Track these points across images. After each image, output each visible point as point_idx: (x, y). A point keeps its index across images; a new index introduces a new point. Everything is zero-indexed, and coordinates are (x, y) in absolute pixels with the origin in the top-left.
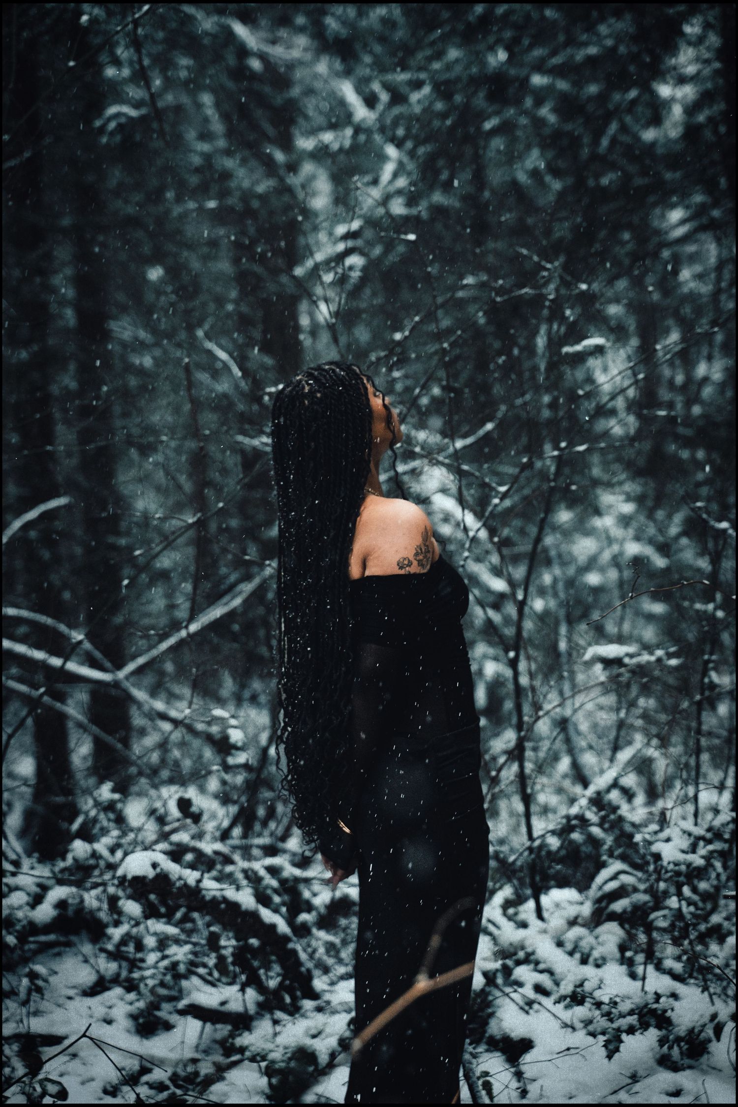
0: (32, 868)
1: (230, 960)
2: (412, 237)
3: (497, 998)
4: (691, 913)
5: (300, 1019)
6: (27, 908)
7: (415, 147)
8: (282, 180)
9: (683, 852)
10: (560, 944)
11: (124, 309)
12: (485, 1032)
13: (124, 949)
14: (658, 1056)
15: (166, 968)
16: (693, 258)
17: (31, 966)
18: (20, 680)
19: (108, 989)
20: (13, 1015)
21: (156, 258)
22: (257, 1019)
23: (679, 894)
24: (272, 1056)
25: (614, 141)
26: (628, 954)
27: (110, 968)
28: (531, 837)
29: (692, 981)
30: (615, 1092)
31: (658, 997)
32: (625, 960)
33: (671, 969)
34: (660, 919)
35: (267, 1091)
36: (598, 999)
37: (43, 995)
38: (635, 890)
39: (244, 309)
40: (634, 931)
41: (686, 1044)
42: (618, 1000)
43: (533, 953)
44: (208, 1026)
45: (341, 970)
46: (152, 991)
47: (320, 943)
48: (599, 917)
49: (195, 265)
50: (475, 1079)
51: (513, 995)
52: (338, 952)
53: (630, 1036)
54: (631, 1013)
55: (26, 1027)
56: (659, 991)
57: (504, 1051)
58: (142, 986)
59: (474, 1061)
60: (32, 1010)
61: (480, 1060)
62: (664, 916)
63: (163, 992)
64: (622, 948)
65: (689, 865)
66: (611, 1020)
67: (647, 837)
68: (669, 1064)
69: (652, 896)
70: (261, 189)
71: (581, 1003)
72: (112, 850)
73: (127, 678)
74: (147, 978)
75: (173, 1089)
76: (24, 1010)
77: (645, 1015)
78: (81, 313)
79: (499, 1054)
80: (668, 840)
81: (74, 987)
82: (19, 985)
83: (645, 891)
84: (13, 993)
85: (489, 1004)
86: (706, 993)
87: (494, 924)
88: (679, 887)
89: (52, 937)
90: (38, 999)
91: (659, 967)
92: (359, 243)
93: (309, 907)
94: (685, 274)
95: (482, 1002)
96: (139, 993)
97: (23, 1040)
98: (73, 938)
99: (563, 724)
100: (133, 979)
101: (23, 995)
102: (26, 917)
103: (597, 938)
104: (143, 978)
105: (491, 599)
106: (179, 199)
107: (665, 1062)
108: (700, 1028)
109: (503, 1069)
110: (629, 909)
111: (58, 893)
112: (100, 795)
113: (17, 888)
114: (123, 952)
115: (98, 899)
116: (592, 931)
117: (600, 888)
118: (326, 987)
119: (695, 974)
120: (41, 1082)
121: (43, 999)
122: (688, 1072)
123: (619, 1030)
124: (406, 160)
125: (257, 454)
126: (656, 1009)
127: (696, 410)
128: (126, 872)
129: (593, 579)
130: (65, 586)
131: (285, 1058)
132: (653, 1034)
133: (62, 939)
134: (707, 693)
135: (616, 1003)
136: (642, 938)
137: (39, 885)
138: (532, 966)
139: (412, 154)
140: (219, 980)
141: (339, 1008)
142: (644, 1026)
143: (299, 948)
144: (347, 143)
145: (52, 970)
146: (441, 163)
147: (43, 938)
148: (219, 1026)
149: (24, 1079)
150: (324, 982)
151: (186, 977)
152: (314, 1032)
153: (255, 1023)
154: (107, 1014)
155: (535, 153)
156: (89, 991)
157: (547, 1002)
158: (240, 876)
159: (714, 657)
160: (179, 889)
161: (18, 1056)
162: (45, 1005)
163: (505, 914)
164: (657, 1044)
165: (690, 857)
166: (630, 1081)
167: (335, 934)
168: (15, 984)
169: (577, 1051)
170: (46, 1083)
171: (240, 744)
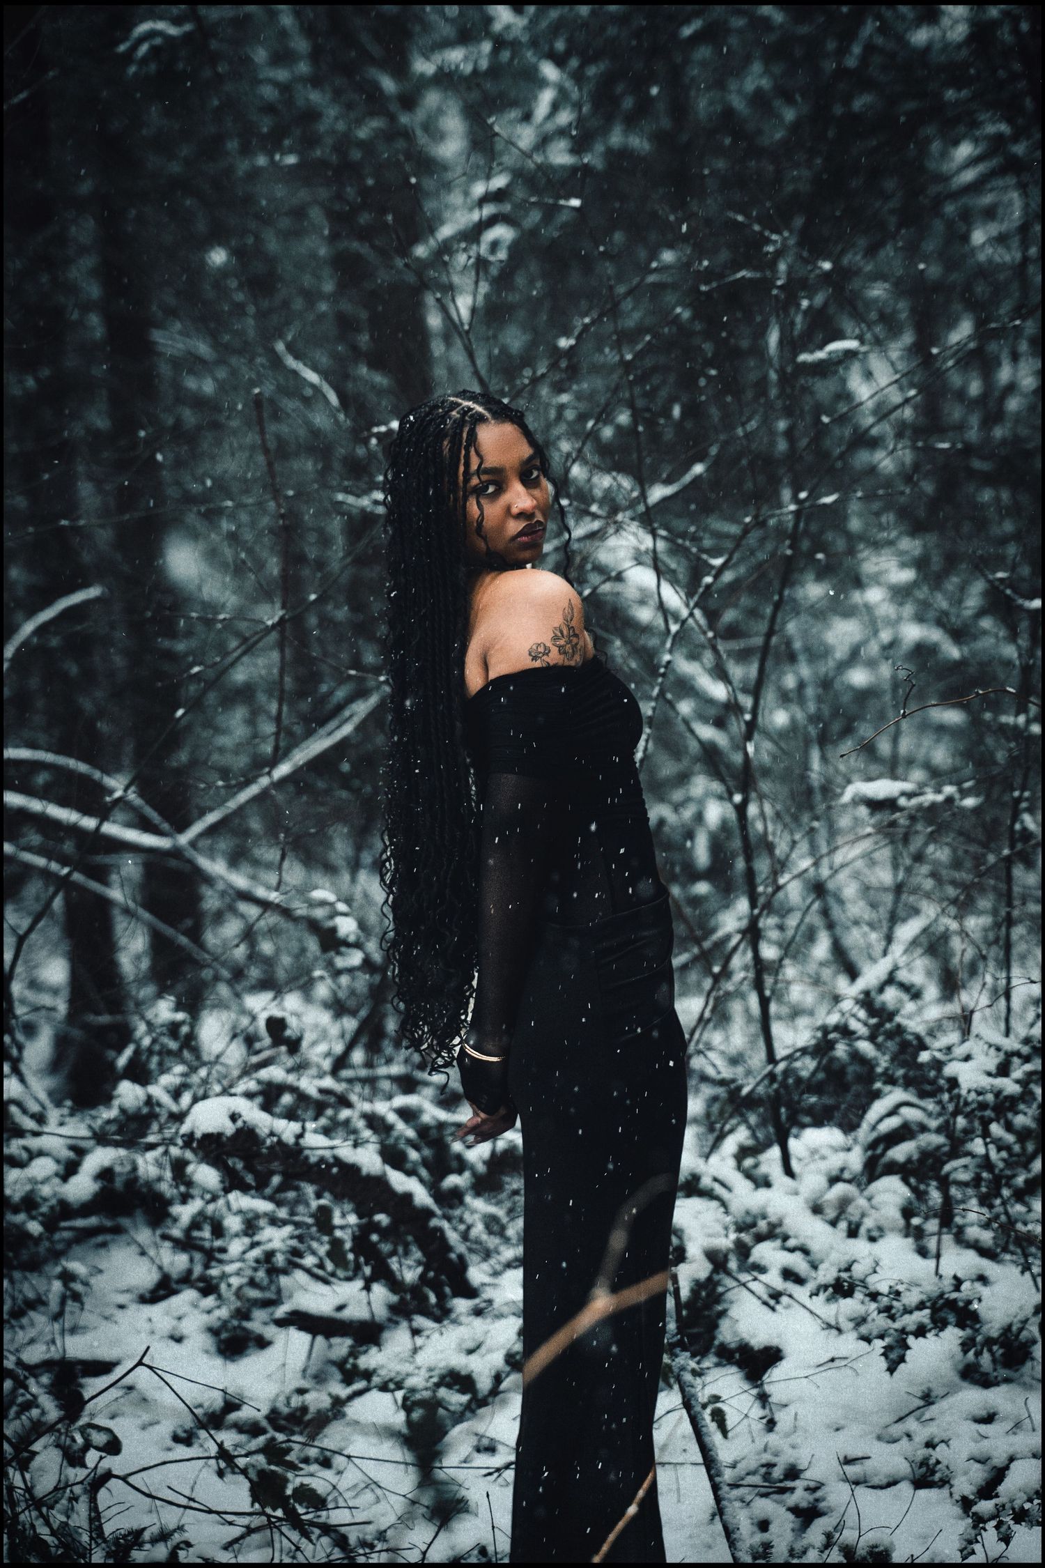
0: (62, 1124)
1: (348, 1245)
2: (575, 202)
3: (729, 1290)
4: (1004, 1160)
5: (451, 1326)
6: (57, 1181)
7: (582, 66)
8: (392, 118)
9: (989, 1074)
10: (817, 1209)
11: (172, 313)
12: (714, 1338)
13: (196, 1234)
14: (960, 1367)
15: (257, 1261)
16: (990, 214)
17: (64, 1263)
18: (39, 851)
19: (175, 1292)
20: (41, 1333)
21: (217, 236)
22: (388, 1328)
23: (986, 1134)
24: (410, 1382)
25: (869, 48)
26: (916, 1221)
27: (178, 1262)
28: (771, 1058)
29: (1008, 1257)
30: (901, 1419)
31: (958, 1282)
32: (911, 1230)
33: (977, 1241)
34: (959, 1169)
35: (405, 1430)
36: (872, 1288)
37: (82, 1304)
38: (923, 1128)
39: (346, 306)
40: (922, 1187)
41: (1001, 1347)
42: (901, 1288)
43: (780, 1224)
44: (320, 1339)
45: (509, 1253)
46: (238, 1293)
47: (476, 1216)
48: (874, 1169)
49: (272, 245)
50: (698, 1408)
51: (754, 1286)
52: (503, 1228)
53: (921, 1339)
54: (921, 1306)
55: (61, 1350)
56: (959, 1275)
57: (740, 1365)
58: (223, 1287)
59: (698, 1381)
60: (67, 1326)
61: (708, 1379)
62: (965, 1167)
63: (254, 1294)
64: (907, 1212)
65: (998, 1094)
66: (892, 1318)
67: (938, 1055)
68: (977, 1376)
69: (947, 1137)
70: (363, 133)
71: (849, 1293)
72: (176, 1094)
73: (193, 844)
74: (230, 1275)
75: (271, 1433)
76: (57, 1326)
77: (941, 1309)
78: (110, 320)
79: (734, 1369)
80: (967, 1058)
81: (128, 1291)
82: (48, 1291)
83: (938, 1131)
84: (38, 1303)
85: (718, 1299)
86: (1027, 1274)
87: (723, 1185)
88: (985, 1123)
89: (93, 1221)
90: (77, 1311)
91: (961, 1240)
92: (507, 208)
93: (461, 1165)
94: (978, 237)
95: (708, 1295)
96: (220, 1297)
97: (56, 1368)
98: (125, 1222)
99: (818, 889)
100: (212, 1278)
101: (54, 1305)
102: (55, 1194)
103: (870, 1199)
104: (224, 1276)
105: (712, 712)
106: (246, 150)
107: (971, 1374)
108: (1019, 1325)
109: (740, 1391)
110: (915, 1157)
111: (100, 1157)
112: (156, 1015)
113: (41, 1153)
114: (196, 1238)
115: (159, 1164)
116: (862, 1191)
117: (874, 1128)
118: (487, 1280)
119: (1012, 1248)
120: (82, 1430)
121: (82, 1309)
122: (1004, 1388)
123: (903, 1331)
124: (569, 84)
125: (367, 519)
126: (955, 1301)
127: (998, 432)
128: (193, 1127)
129: (859, 677)
130: (101, 714)
131: (429, 1384)
132: (952, 1336)
133: (108, 1223)
134: (1019, 846)
135: (898, 1293)
136: (935, 1196)
137: (72, 1148)
138: (778, 1243)
139: (578, 77)
140: (333, 1275)
141: (505, 1310)
142: (939, 1324)
143: (445, 1225)
144: (484, 64)
145: (95, 1267)
146: (619, 89)
147: (80, 1223)
148: (336, 1340)
149: (59, 1426)
150: (485, 1272)
151: (285, 1272)
152: (471, 1345)
153: (386, 1335)
154: (174, 1328)
155: (757, 67)
156: (148, 1295)
157: (801, 1293)
158: (361, 1124)
159: (1027, 794)
160: (271, 1148)
161: (49, 1393)
162: (86, 1318)
163: (739, 1167)
164: (959, 1348)
165: (1000, 1082)
166: (921, 1403)
167: (498, 1203)
168: (42, 1289)
169: (844, 1363)
170: (90, 1430)
171: (352, 939)
